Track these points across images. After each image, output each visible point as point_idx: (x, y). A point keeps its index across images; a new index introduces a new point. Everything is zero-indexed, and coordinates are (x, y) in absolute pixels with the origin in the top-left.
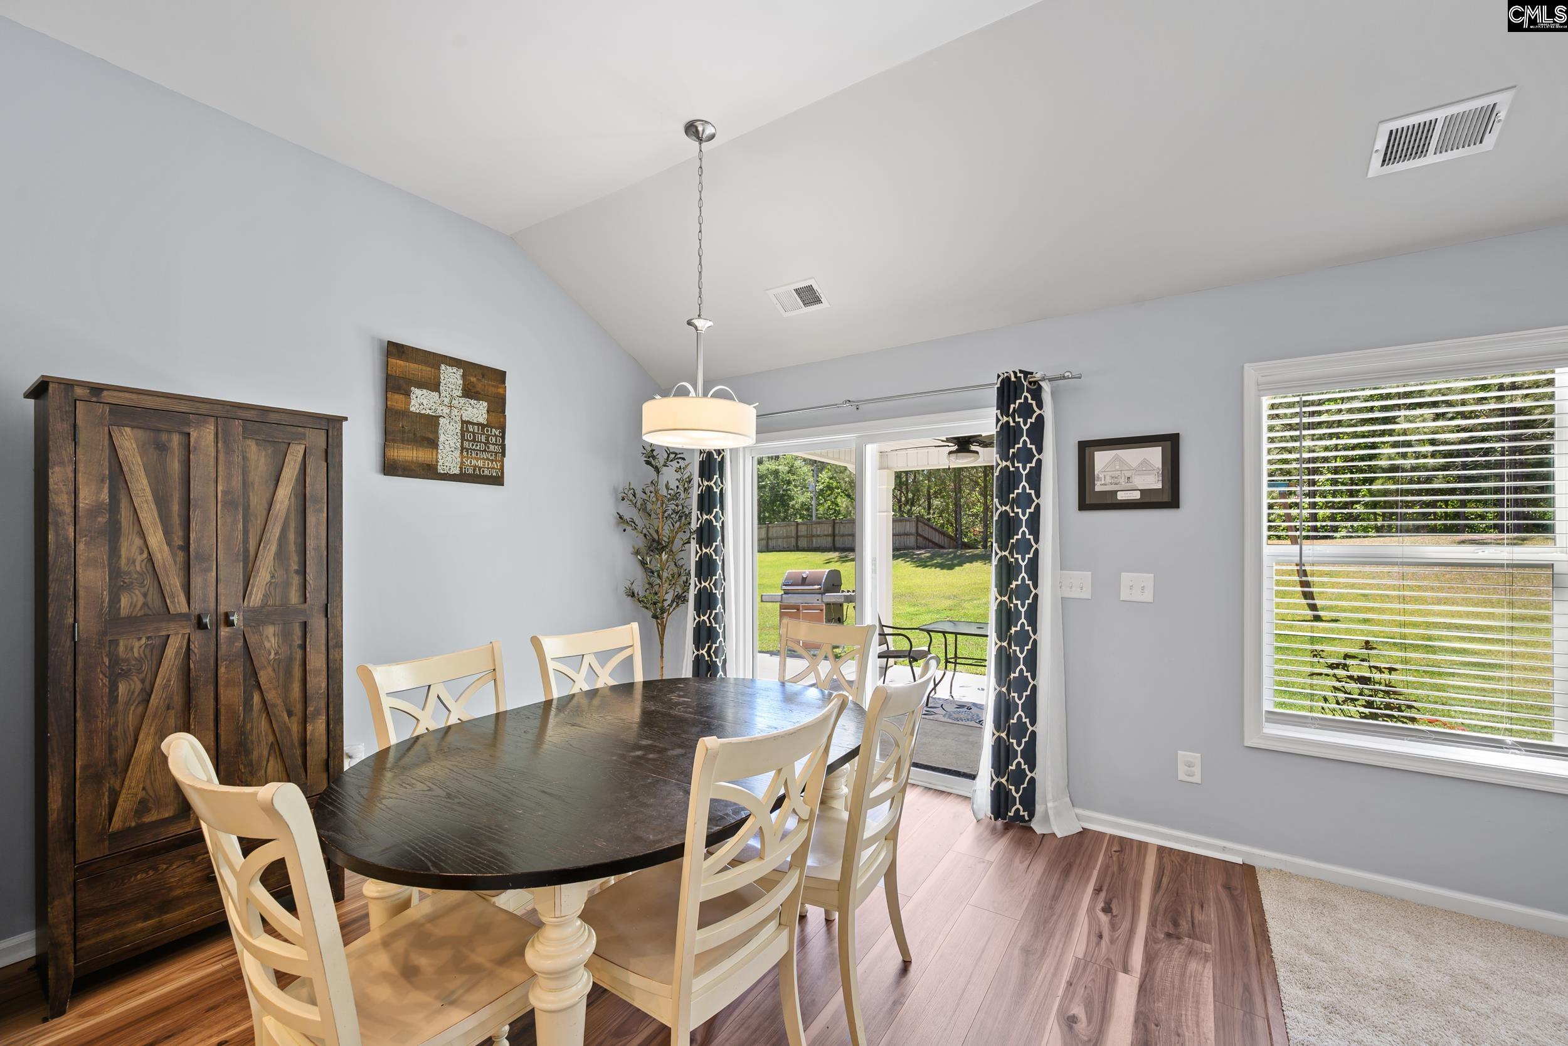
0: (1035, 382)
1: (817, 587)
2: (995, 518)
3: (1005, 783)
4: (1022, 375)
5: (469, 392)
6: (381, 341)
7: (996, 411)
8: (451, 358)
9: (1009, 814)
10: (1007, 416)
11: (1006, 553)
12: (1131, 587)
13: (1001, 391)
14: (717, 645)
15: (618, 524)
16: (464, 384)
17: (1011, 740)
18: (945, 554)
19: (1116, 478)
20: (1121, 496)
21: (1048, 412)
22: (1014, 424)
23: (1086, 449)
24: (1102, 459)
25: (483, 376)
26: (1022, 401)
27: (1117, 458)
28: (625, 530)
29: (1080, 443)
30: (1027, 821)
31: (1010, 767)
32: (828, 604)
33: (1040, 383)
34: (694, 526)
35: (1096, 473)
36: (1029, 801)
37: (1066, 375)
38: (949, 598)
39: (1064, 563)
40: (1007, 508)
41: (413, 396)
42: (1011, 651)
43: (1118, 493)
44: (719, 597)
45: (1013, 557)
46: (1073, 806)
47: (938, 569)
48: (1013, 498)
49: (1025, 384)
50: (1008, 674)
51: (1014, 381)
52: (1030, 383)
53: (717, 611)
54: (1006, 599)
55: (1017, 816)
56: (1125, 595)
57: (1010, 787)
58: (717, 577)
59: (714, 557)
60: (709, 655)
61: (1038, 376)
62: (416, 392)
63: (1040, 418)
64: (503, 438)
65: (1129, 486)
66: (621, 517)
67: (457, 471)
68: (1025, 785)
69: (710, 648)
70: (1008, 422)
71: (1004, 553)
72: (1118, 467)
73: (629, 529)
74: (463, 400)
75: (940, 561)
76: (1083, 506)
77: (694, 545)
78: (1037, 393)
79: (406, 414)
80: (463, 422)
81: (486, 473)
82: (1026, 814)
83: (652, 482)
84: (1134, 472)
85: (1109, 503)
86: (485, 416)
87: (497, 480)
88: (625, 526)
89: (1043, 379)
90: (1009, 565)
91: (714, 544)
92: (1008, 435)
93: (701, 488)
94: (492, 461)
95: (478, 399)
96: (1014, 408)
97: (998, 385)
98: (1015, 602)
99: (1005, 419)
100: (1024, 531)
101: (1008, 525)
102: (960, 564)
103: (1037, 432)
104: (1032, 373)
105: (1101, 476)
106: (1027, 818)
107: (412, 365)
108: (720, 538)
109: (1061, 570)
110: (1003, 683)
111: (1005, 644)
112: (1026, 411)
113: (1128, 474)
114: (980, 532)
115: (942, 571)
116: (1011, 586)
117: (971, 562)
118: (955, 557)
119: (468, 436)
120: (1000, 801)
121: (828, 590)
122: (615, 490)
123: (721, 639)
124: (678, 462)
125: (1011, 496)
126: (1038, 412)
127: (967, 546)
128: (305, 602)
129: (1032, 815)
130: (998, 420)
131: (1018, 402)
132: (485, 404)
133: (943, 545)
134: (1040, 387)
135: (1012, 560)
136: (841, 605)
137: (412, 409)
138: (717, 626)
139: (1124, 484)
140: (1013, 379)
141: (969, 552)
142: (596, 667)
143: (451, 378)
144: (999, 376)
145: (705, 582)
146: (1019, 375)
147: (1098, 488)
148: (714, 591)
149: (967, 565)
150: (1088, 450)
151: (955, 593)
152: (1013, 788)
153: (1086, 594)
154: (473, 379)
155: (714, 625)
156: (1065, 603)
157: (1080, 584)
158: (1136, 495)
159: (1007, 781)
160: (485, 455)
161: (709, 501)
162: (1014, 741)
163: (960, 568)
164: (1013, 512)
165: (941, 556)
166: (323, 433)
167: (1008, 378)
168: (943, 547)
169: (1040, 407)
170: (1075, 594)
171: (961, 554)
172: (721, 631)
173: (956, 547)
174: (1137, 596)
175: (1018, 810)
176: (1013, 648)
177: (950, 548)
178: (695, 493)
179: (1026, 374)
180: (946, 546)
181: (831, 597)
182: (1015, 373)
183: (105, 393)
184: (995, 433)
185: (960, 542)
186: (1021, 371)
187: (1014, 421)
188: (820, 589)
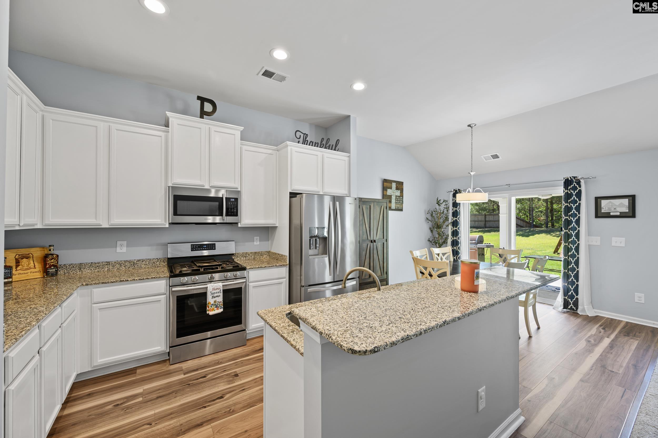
0: (578, 180)
1: (474, 242)
2: (563, 220)
3: (567, 298)
4: (573, 178)
5: (397, 189)
6: (382, 179)
7: (563, 189)
8: (394, 181)
9: (568, 307)
10: (568, 190)
11: (567, 231)
12: (616, 242)
13: (565, 183)
14: (459, 256)
15: (426, 221)
16: (396, 187)
17: (569, 286)
18: (524, 230)
19: (610, 208)
20: (612, 214)
21: (583, 188)
22: (570, 193)
23: (598, 200)
24: (604, 203)
25: (399, 184)
26: (573, 186)
27: (610, 202)
28: (428, 222)
29: (596, 198)
30: (575, 310)
31: (569, 294)
32: (479, 248)
33: (580, 180)
34: (450, 221)
35: (602, 207)
36: (576, 304)
37: (590, 178)
38: (529, 250)
39: (589, 233)
40: (568, 217)
41: (388, 191)
42: (569, 260)
43: (611, 213)
44: (460, 242)
45: (570, 232)
46: (593, 308)
47: (520, 237)
48: (570, 214)
49: (574, 180)
50: (568, 266)
51: (570, 180)
52: (576, 180)
53: (459, 246)
54: (567, 244)
55: (571, 308)
56: (613, 244)
57: (569, 299)
58: (459, 236)
59: (458, 230)
60: (457, 259)
61: (579, 178)
62: (388, 190)
63: (580, 191)
64: (403, 199)
65: (615, 211)
66: (427, 219)
67: (394, 208)
68: (574, 299)
69: (457, 257)
70: (568, 192)
71: (566, 231)
72: (611, 205)
73: (430, 222)
74: (396, 191)
75: (522, 233)
76: (597, 216)
77: (450, 227)
78: (579, 183)
79: (386, 195)
80: (396, 196)
81: (400, 208)
82: (575, 308)
83: (435, 208)
84: (617, 206)
85: (608, 216)
86: (400, 194)
87: (401, 210)
88: (428, 221)
89: (581, 179)
90: (568, 234)
91: (458, 227)
92: (568, 196)
93: (453, 210)
94: (401, 205)
95: (398, 190)
96: (570, 188)
97: (564, 181)
98: (570, 245)
99: (567, 191)
100: (574, 224)
101: (568, 223)
102: (533, 235)
103: (579, 195)
104: (577, 177)
105: (604, 208)
106: (575, 309)
107: (388, 184)
108: (459, 225)
109: (588, 236)
110: (566, 269)
111: (567, 257)
112: (574, 188)
113: (615, 207)
114: (543, 220)
115: (523, 237)
116: (569, 241)
117: (539, 234)
118: (530, 231)
119: (397, 199)
120: (566, 305)
121: (478, 243)
122: (425, 211)
123: (460, 254)
124: (446, 203)
125: (569, 214)
126: (579, 188)
127: (536, 226)
128: (384, 238)
129: (577, 308)
130: (564, 191)
131: (571, 186)
132: (400, 191)
133: (522, 226)
134: (580, 181)
135: (570, 233)
136: (484, 249)
137: (388, 194)
138: (459, 250)
139: (613, 210)
140: (570, 179)
141: (537, 229)
142: (442, 256)
143: (394, 185)
144: (564, 178)
145: (455, 238)
146: (572, 178)
147: (603, 211)
148: (458, 240)
149: (537, 235)
150: (599, 200)
151: (532, 247)
152: (570, 300)
153: (598, 243)
154: (398, 185)
155: (458, 250)
156: (590, 247)
157: (596, 241)
158: (618, 214)
159: (568, 298)
160: (399, 204)
161: (456, 214)
162: (570, 286)
163: (533, 236)
164: (570, 218)
165: (522, 231)
166: (386, 203)
167: (568, 179)
168: (523, 227)
169: (580, 187)
170: (594, 243)
171: (533, 230)
172: (460, 252)
173: (530, 227)
174: (618, 244)
175: (572, 307)
176: (570, 259)
177: (526, 227)
178: (451, 212)
179: (574, 177)
180: (524, 226)
181: (479, 245)
182: (570, 177)
183: (362, 199)
184: (563, 195)
185: (532, 225)
186: (572, 177)
187: (570, 192)
188: (476, 242)
